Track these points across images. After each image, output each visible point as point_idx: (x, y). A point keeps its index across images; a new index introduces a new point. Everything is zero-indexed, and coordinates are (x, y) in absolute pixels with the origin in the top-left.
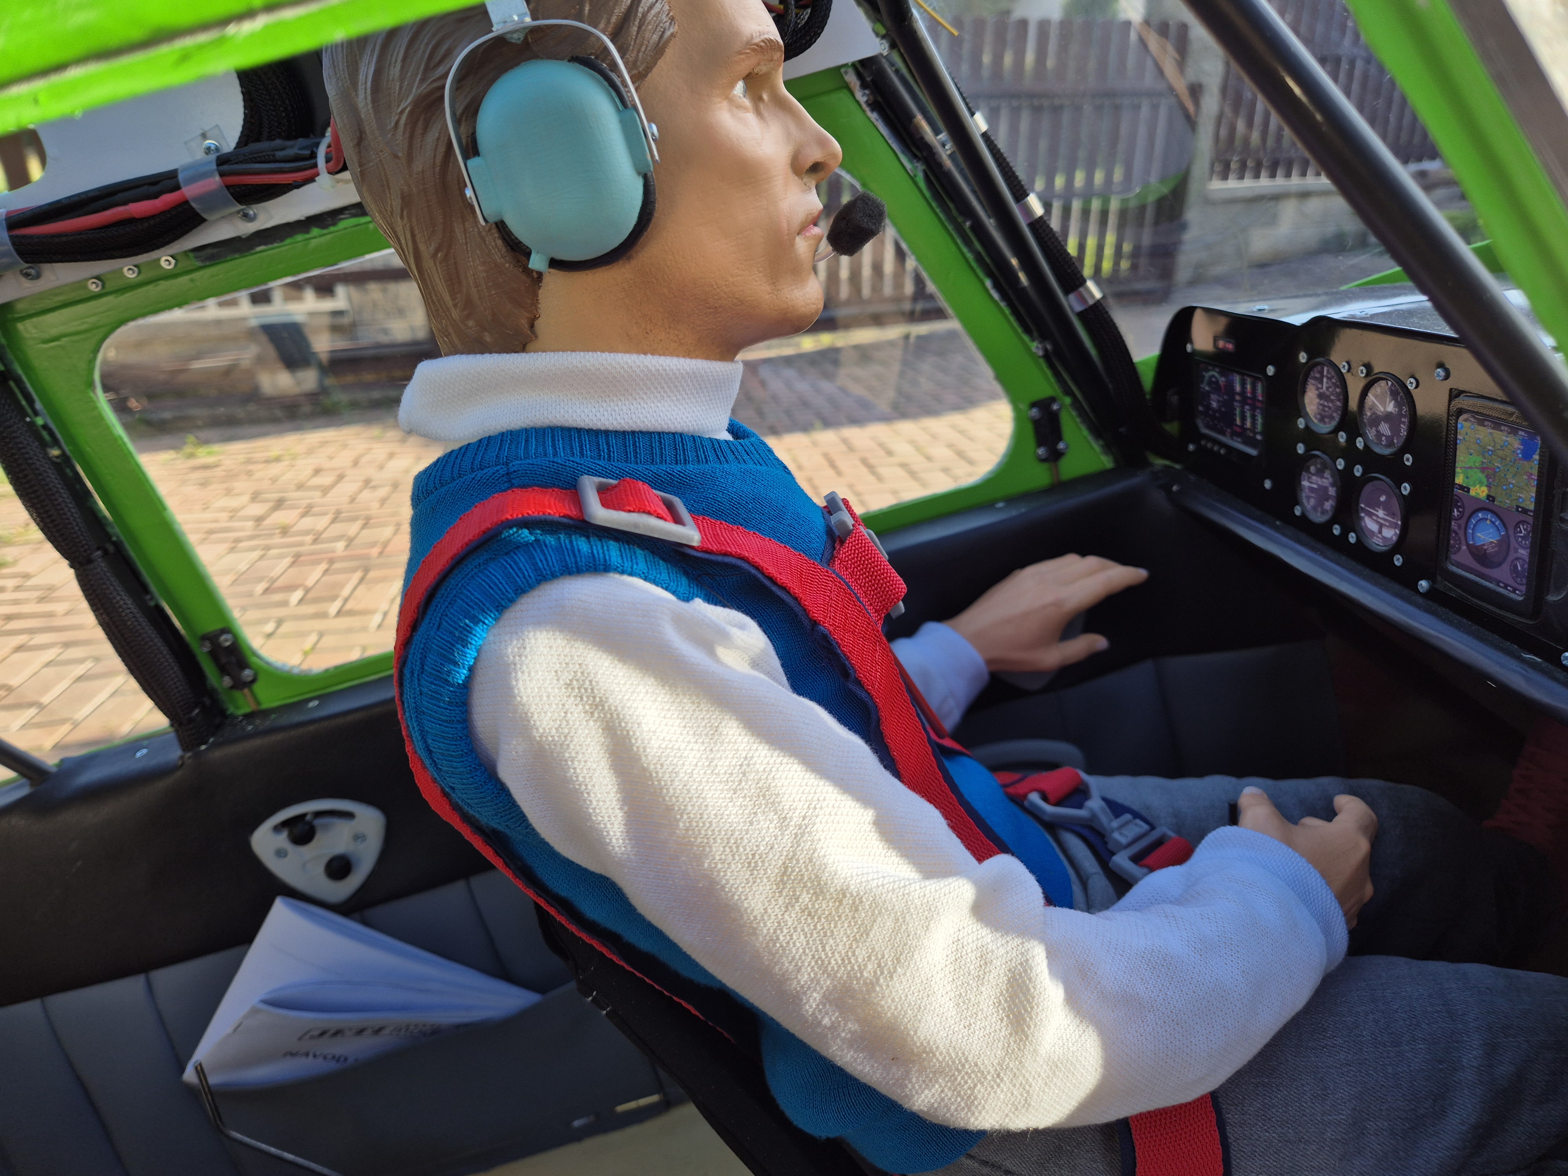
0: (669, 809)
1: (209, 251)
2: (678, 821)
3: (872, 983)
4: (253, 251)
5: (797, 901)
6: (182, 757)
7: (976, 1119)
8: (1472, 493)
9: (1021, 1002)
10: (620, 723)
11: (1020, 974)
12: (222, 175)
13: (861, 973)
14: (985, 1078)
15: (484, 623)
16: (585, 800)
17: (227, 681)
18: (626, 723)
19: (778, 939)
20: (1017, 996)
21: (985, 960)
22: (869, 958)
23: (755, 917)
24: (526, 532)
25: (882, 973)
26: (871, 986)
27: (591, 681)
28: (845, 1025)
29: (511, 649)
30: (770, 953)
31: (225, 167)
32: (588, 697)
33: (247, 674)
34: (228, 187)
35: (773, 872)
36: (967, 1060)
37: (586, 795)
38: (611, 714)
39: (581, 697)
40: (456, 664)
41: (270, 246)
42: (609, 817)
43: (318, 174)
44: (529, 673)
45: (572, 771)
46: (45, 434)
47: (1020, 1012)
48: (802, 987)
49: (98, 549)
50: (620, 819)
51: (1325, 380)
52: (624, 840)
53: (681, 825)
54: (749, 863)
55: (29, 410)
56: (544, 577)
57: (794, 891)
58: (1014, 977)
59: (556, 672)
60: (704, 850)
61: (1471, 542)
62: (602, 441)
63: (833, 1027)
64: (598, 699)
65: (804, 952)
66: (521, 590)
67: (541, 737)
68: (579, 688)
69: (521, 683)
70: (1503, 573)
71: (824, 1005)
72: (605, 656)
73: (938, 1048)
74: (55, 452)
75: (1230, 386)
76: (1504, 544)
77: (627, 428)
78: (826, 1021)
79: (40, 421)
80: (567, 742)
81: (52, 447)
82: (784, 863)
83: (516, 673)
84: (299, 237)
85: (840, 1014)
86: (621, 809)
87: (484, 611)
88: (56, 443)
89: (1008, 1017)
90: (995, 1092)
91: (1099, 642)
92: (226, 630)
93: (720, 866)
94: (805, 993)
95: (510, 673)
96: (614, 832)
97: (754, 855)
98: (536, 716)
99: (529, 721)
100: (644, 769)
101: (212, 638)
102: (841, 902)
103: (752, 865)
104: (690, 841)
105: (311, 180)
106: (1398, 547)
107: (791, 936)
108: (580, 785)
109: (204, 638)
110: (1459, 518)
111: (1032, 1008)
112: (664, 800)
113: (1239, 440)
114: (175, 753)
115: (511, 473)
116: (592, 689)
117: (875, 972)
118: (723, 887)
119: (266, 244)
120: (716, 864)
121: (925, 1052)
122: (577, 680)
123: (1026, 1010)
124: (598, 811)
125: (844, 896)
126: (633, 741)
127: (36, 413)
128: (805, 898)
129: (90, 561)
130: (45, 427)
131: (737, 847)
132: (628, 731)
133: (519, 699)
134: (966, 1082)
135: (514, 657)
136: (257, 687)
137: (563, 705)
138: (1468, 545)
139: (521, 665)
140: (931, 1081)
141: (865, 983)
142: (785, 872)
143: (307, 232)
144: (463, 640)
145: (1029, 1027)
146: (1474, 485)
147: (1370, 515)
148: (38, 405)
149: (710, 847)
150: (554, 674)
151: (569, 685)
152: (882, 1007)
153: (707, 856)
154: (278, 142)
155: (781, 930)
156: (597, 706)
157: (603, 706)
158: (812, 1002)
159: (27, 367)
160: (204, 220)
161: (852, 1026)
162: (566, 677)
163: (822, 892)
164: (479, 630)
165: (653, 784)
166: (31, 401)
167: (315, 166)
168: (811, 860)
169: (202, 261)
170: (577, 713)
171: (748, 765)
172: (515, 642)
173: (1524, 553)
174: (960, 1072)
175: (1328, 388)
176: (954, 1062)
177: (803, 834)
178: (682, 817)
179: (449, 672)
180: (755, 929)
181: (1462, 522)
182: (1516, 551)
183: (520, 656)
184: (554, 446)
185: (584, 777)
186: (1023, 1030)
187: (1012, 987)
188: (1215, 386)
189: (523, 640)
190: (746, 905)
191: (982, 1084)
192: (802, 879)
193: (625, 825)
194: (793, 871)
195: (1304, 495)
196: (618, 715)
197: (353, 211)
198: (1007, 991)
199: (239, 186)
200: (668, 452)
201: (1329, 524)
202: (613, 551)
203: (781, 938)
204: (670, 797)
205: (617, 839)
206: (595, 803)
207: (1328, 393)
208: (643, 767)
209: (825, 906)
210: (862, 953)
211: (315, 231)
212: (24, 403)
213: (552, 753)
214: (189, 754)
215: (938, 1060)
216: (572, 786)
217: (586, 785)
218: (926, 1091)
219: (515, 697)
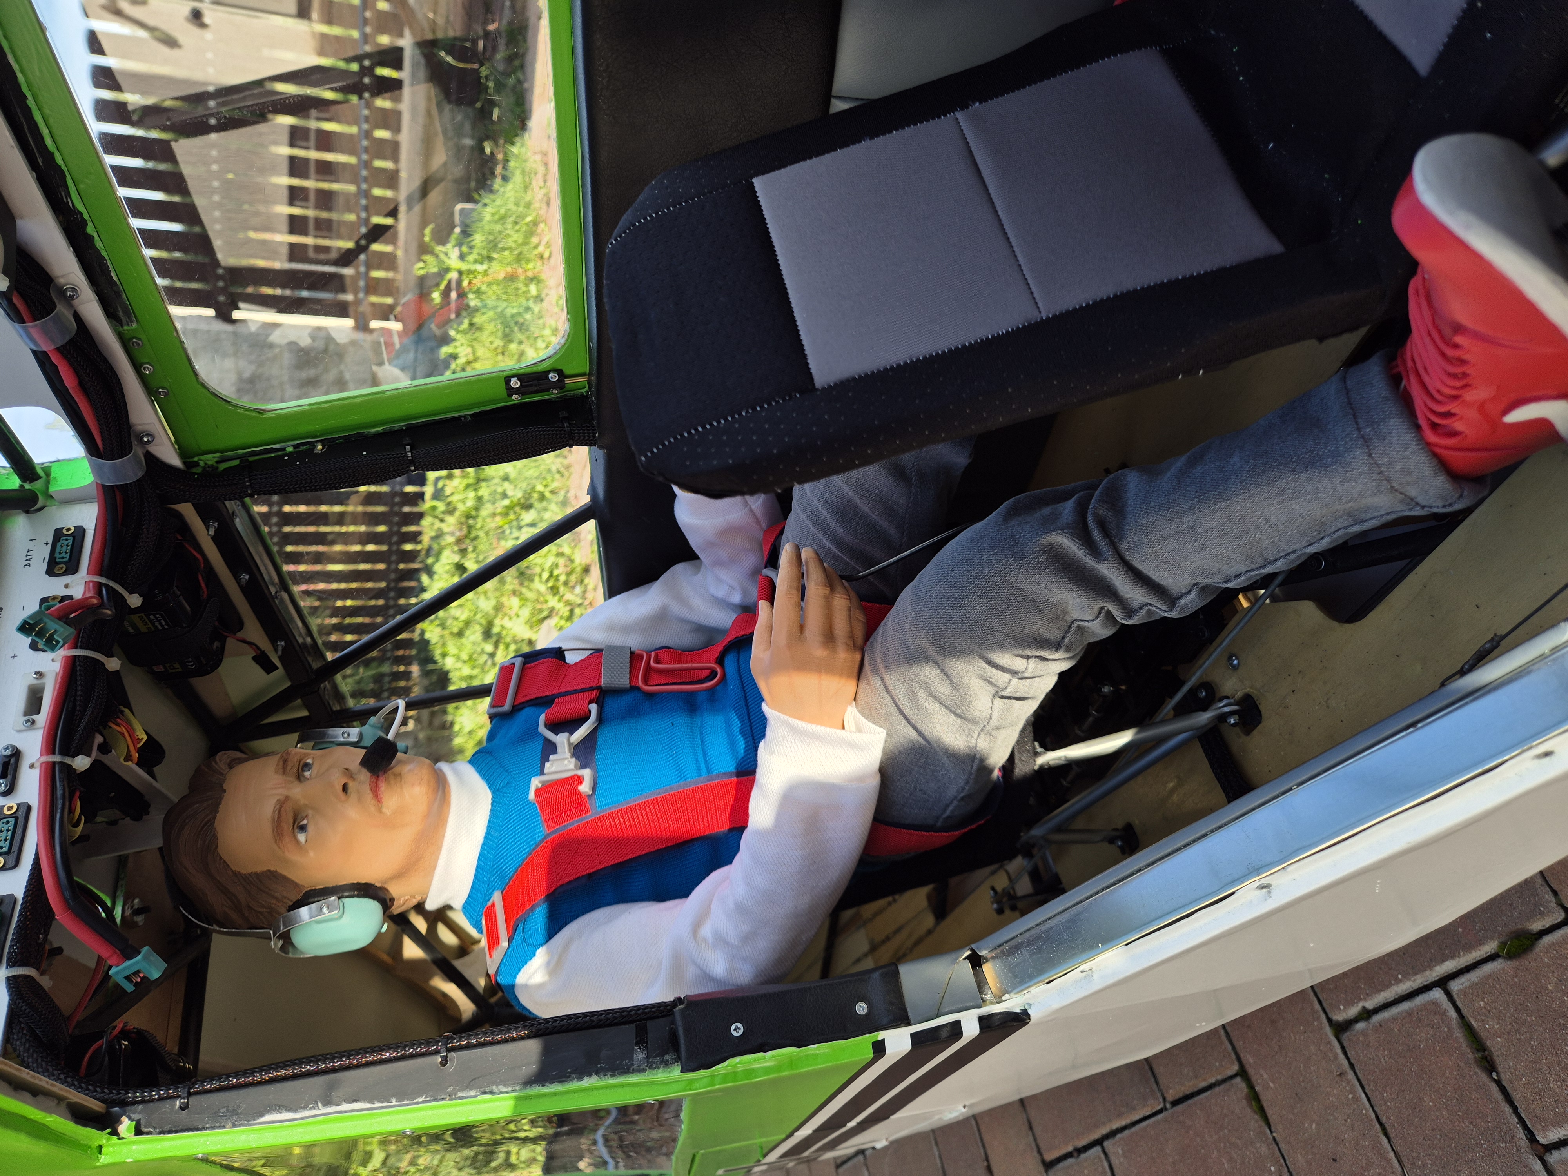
17: (555, 389)
33: (553, 377)
46: (302, 448)
55: (279, 453)
74: (320, 447)
79: (289, 449)
81: (315, 447)
88: (310, 444)
92: (507, 380)
101: (511, 391)
109: (509, 395)
127: (283, 449)
130: (296, 447)
136: (568, 371)
148: (276, 447)
166: (271, 451)
212: (273, 455)
214: (601, 444)
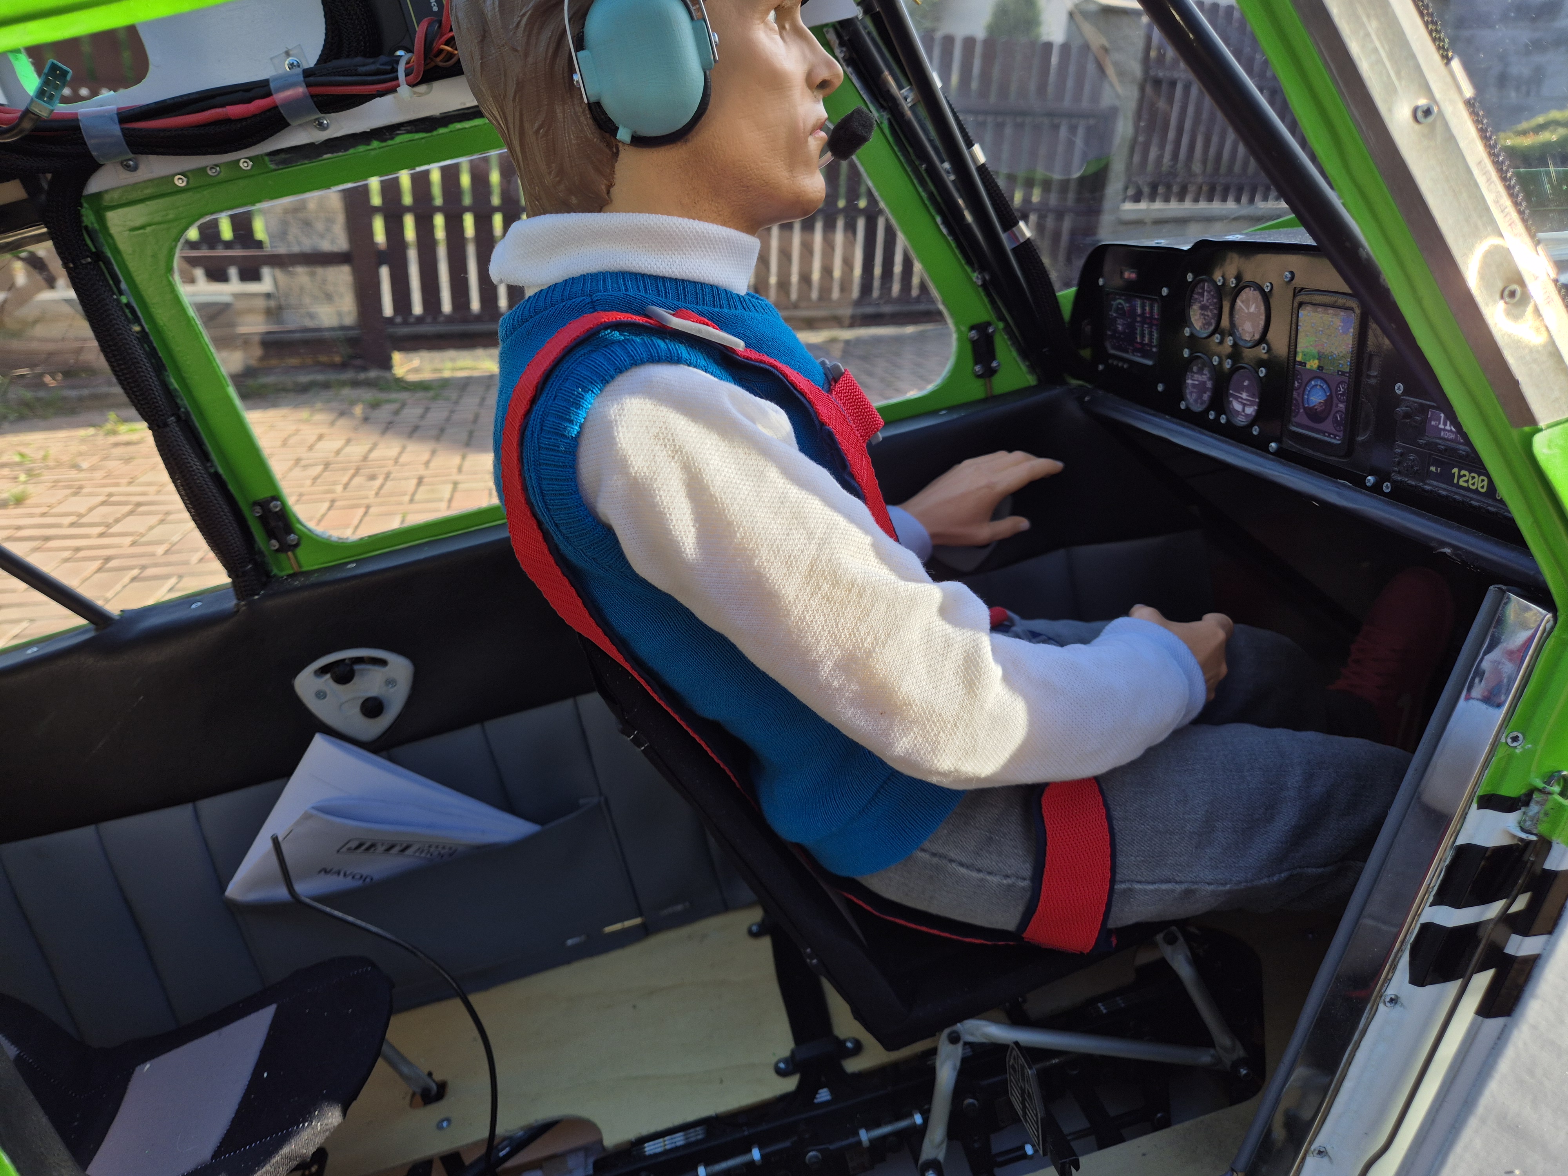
0: (730, 524)
1: (283, 156)
2: (735, 532)
3: (870, 651)
4: (320, 158)
5: (820, 589)
6: (237, 605)
7: (939, 761)
8: (1308, 366)
9: (973, 672)
10: (694, 464)
11: (972, 654)
12: (308, 85)
13: (863, 644)
14: (946, 727)
15: (592, 391)
16: (667, 520)
17: (275, 544)
18: (699, 464)
19: (805, 617)
20: (970, 668)
21: (948, 643)
22: (869, 633)
23: (789, 602)
24: (617, 333)
25: (877, 644)
26: (869, 653)
27: (672, 434)
28: (850, 685)
29: (613, 411)
30: (799, 630)
31: (311, 79)
32: (670, 445)
33: (292, 538)
34: (312, 96)
35: (804, 567)
36: (934, 711)
37: (668, 515)
38: (688, 458)
39: (665, 446)
40: (571, 422)
41: (335, 155)
42: (685, 532)
43: (399, 86)
44: (627, 427)
45: (658, 497)
46: (127, 311)
47: (972, 679)
48: (820, 657)
49: (173, 415)
50: (692, 533)
51: (1206, 294)
52: (695, 549)
53: (738, 535)
54: (787, 562)
55: (115, 290)
56: (636, 362)
57: (818, 583)
58: (968, 656)
59: (647, 427)
60: (754, 553)
61: (1306, 405)
62: (660, 284)
63: (840, 689)
64: (678, 447)
65: (823, 628)
66: (620, 371)
67: (636, 473)
68: (664, 439)
69: (621, 435)
70: (1327, 425)
71: (835, 671)
72: (681, 417)
73: (914, 701)
74: (137, 328)
75: (1133, 309)
76: (1329, 402)
77: (679, 276)
78: (835, 683)
79: (124, 300)
80: (655, 477)
81: (134, 323)
82: (811, 563)
83: (617, 427)
84: (361, 148)
85: (846, 676)
86: (693, 526)
87: (592, 383)
88: (137, 320)
89: (963, 682)
90: (953, 739)
91: (1023, 523)
92: (275, 498)
93: (765, 564)
94: (821, 662)
95: (613, 428)
96: (688, 543)
97: (790, 557)
98: (632, 458)
99: (627, 461)
100: (711, 496)
101: (264, 504)
102: (850, 591)
103: (789, 563)
104: (744, 547)
105: (393, 90)
106: (1256, 420)
107: (814, 616)
108: (664, 508)
109: (256, 503)
110: (1299, 388)
111: (980, 676)
112: (726, 517)
113: (1139, 354)
114: (231, 603)
115: (595, 302)
116: (673, 440)
117: (872, 643)
118: (768, 579)
119: (332, 153)
120: (763, 563)
121: (905, 704)
122: (663, 433)
123: (976, 677)
124: (677, 527)
125: (853, 586)
126: (704, 476)
127: (121, 293)
128: (826, 587)
129: (166, 425)
130: (128, 305)
131: (778, 551)
132: (700, 470)
133: (620, 445)
134: (933, 730)
135: (615, 416)
136: (300, 551)
137: (653, 450)
138: (1305, 408)
139: (621, 421)
140: (908, 729)
141: (865, 651)
142: (812, 569)
143: (369, 144)
144: (577, 404)
145: (978, 689)
146: (1309, 361)
147: (1236, 398)
148: (123, 286)
149: (759, 550)
150: (644, 428)
151: (656, 436)
152: (876, 669)
153: (756, 557)
154: (359, 60)
155: (808, 611)
156: (677, 452)
157: (682, 452)
158: (827, 668)
159: (116, 251)
160: (287, 125)
161: (854, 687)
162: (655, 431)
163: (837, 583)
164: (589, 396)
165: (718, 506)
166: (117, 282)
167: (397, 78)
168: (830, 560)
169: (277, 164)
170: (662, 455)
171: (785, 497)
172: (616, 406)
173: (1342, 406)
174: (929, 721)
175: (1208, 300)
176: (925, 713)
177: (824, 544)
178: (739, 528)
179: (565, 428)
180: (789, 611)
181: (1301, 391)
182: (1337, 406)
183: (620, 415)
184: (625, 284)
185: (667, 503)
186: (974, 691)
187: (966, 662)
188: (1120, 310)
189: (622, 404)
190: (783, 592)
191: (944, 732)
192: (823, 574)
193: (697, 538)
194: (817, 568)
195: (1188, 391)
196: (693, 458)
197: (409, 128)
198: (963, 665)
199: (322, 96)
200: (708, 298)
201: (1206, 411)
202: (683, 350)
203: (807, 618)
204: (731, 516)
205: (690, 549)
206: (674, 521)
207: (1208, 304)
208: (711, 494)
209: (840, 594)
210: (863, 629)
211: (375, 144)
212: (111, 283)
213: (644, 485)
214: (243, 603)
215: (914, 711)
216: (658, 509)
217: (669, 508)
218: (904, 739)
219: (616, 444)
